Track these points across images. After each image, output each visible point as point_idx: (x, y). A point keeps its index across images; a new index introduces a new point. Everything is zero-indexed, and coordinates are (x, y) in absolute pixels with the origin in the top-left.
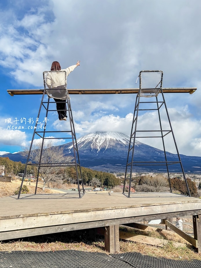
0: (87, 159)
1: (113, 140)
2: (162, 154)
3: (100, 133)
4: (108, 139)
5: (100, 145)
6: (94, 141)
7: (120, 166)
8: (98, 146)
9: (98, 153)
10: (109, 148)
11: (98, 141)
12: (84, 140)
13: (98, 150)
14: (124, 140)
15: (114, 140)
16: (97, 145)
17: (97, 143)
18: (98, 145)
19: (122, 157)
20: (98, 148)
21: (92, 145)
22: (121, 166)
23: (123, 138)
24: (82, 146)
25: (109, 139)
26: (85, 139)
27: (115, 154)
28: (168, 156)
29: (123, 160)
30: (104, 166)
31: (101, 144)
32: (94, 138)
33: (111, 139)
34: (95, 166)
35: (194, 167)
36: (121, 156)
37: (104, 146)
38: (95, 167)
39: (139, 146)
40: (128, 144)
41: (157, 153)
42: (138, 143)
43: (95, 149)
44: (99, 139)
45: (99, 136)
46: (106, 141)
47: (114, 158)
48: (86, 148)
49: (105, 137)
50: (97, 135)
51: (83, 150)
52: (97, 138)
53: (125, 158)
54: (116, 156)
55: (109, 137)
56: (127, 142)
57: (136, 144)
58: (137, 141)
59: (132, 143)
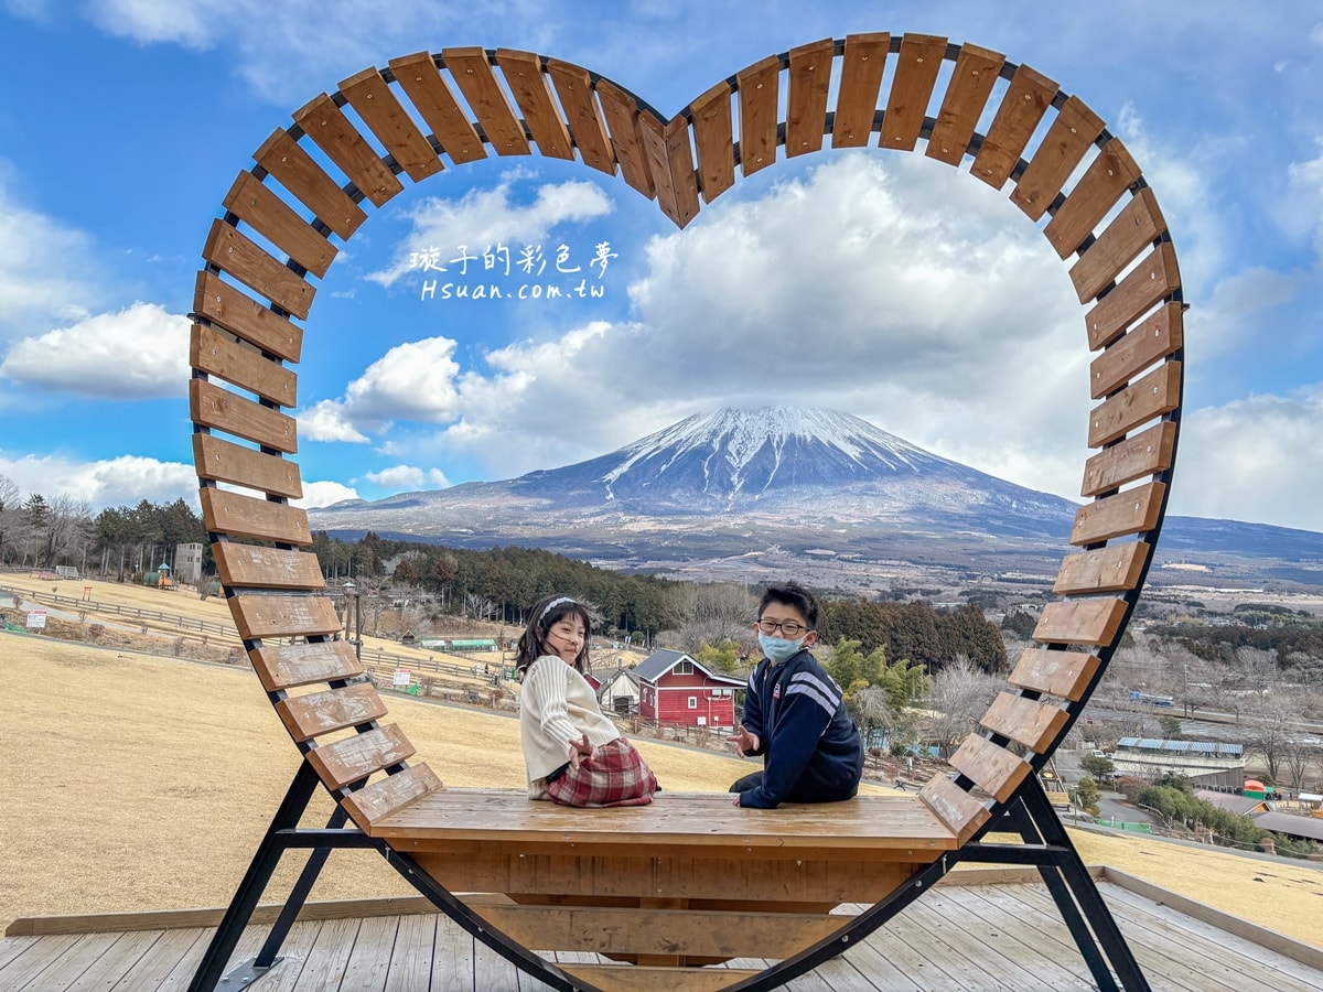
0: (682, 526)
1: (800, 439)
2: (1027, 505)
3: (743, 413)
4: (777, 438)
5: (742, 466)
6: (716, 446)
7: (828, 558)
8: (733, 469)
9: (730, 502)
10: (782, 477)
11: (732, 447)
12: (673, 441)
13: (731, 487)
14: (851, 440)
15: (806, 440)
16: (729, 464)
17: (727, 457)
18: (735, 464)
19: (839, 519)
20: (734, 478)
21: (706, 465)
22: (833, 557)
23: (848, 433)
24: (663, 468)
25: (781, 437)
26: (676, 439)
27: (808, 503)
28: (1055, 513)
29: (843, 531)
30: (755, 560)
31: (745, 460)
32: (714, 434)
33: (792, 437)
34: (712, 558)
35: (1173, 566)
36: (836, 517)
37: (759, 467)
38: (715, 561)
39: (922, 470)
40: (870, 458)
41: (1006, 501)
42: (916, 454)
43: (721, 484)
44: (738, 436)
45: (738, 423)
46: (767, 448)
47: (803, 521)
48: (682, 479)
49: (767, 429)
50: (730, 420)
51: (667, 487)
52: (727, 433)
53: (853, 521)
54: (811, 514)
55: (782, 431)
56: (867, 453)
57: (906, 461)
58: (914, 447)
59: (889, 455)
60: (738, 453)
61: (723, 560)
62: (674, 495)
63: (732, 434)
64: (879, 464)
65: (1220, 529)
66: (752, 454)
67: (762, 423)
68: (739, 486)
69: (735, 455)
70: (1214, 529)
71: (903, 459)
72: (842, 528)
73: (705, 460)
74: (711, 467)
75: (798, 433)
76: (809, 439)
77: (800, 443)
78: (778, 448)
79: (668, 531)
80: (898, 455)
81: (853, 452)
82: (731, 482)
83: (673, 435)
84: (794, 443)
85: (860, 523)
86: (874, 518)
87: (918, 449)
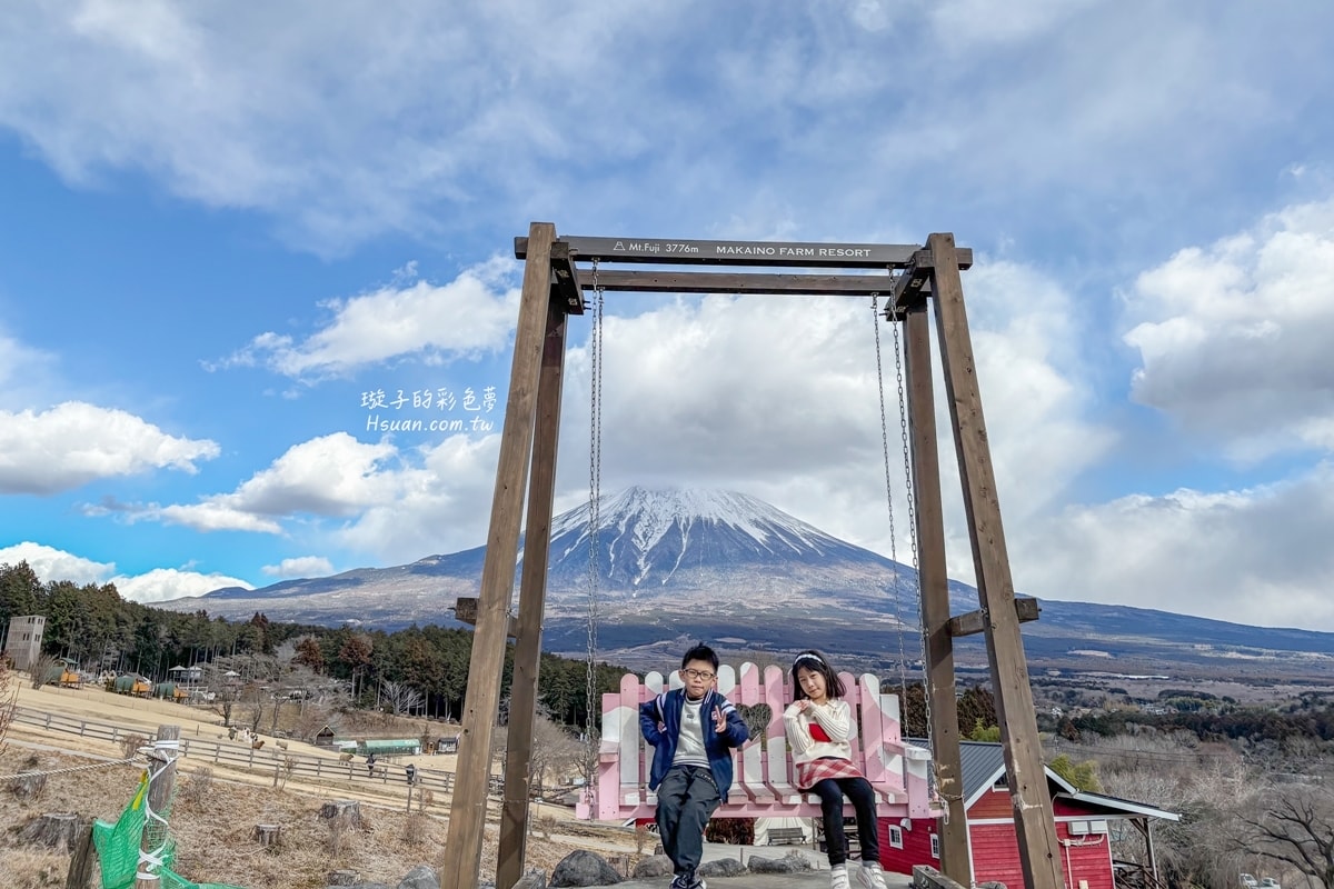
1: (707, 522)
3: (649, 496)
4: (684, 521)
5: (648, 549)
6: (622, 529)
7: (739, 646)
8: (640, 553)
9: (636, 587)
10: (689, 561)
11: (638, 531)
12: (578, 524)
13: (637, 571)
14: (757, 524)
15: (712, 523)
16: (635, 548)
17: (633, 540)
18: (641, 547)
19: (748, 605)
20: (641, 562)
21: (612, 548)
22: (744, 645)
23: (753, 516)
24: (567, 552)
25: (687, 520)
26: (581, 522)
27: (716, 588)
28: (959, 599)
29: (753, 618)
30: (665, 649)
31: (652, 543)
32: (620, 516)
33: (698, 519)
34: (619, 648)
35: (1077, 652)
36: (745, 603)
37: (666, 551)
38: (622, 651)
39: (827, 555)
40: (776, 542)
41: (911, 587)
42: (821, 538)
43: (627, 568)
44: (645, 519)
45: (644, 504)
46: (674, 530)
47: (711, 608)
48: (586, 563)
49: (674, 511)
50: (636, 502)
51: (571, 572)
52: (633, 516)
53: (762, 607)
54: (720, 600)
55: (689, 513)
56: (772, 537)
57: (811, 545)
58: (818, 531)
59: (794, 539)
60: (645, 536)
61: (631, 650)
62: (578, 581)
63: (638, 517)
64: (784, 548)
65: (1115, 614)
66: (659, 537)
67: (669, 506)
68: (646, 570)
69: (641, 538)
70: (1109, 615)
71: (808, 543)
72: (751, 615)
73: (611, 543)
74: (617, 551)
75: (705, 515)
76: (715, 522)
77: (706, 525)
78: (685, 529)
79: (572, 619)
80: (804, 540)
81: (759, 535)
82: (637, 567)
83: (578, 517)
84: (701, 526)
85: (768, 610)
86: (782, 604)
87: (822, 533)
